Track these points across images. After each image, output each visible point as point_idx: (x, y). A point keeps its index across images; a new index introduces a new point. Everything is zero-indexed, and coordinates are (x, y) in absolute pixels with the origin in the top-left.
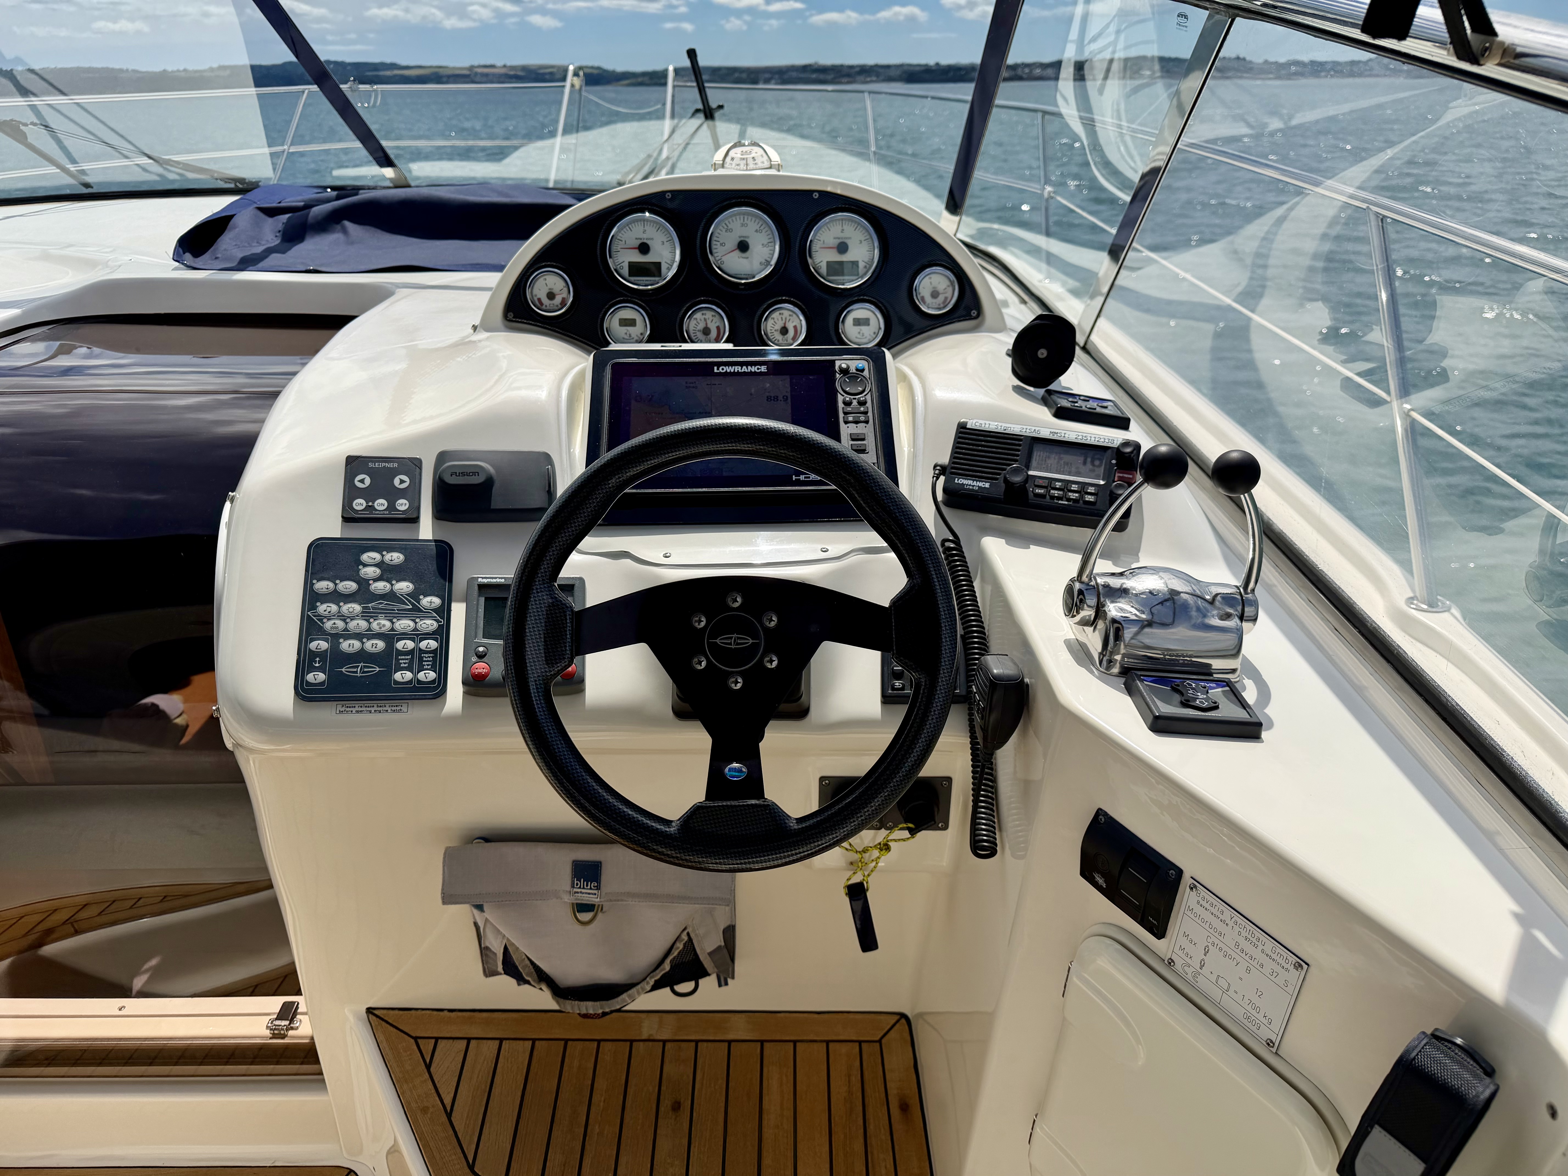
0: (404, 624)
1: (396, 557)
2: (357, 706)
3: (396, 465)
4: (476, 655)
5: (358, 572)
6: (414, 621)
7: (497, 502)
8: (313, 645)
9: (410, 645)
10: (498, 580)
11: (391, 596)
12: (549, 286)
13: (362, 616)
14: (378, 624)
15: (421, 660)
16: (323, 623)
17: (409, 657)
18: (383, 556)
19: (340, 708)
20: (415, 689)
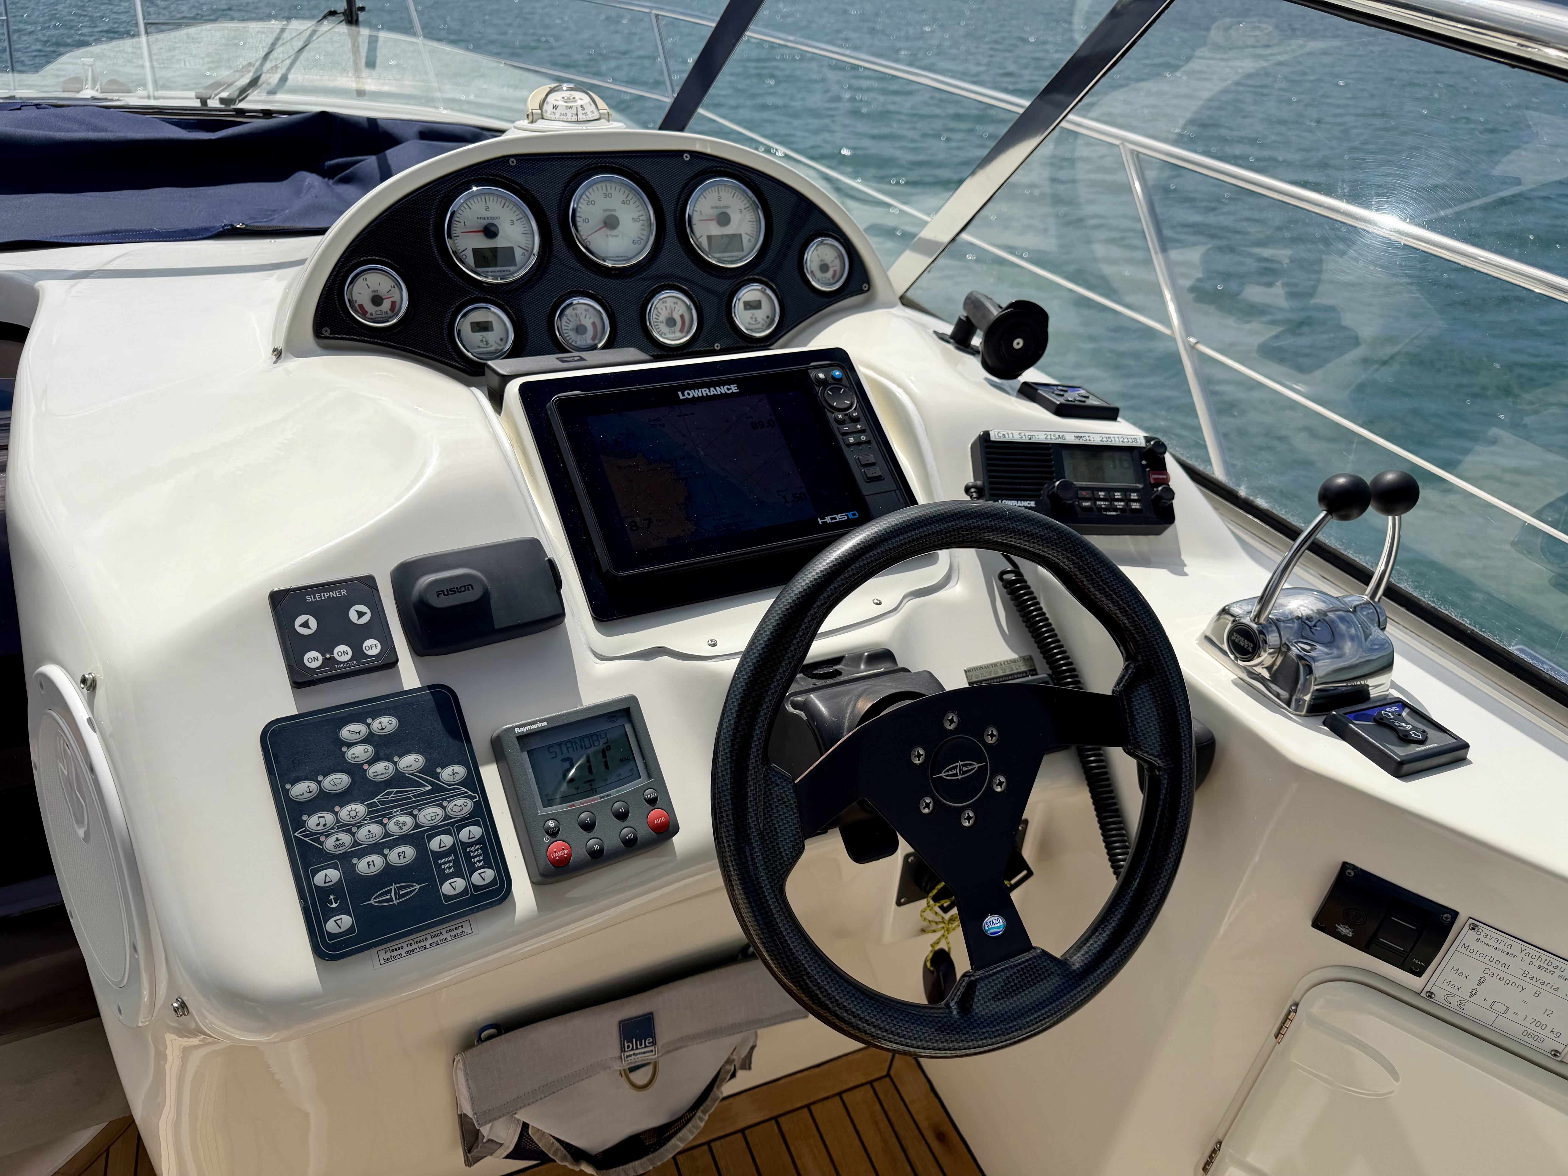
0: (430, 814)
1: (386, 723)
2: (404, 945)
3: (344, 592)
4: (548, 833)
5: (344, 757)
6: (440, 805)
7: (501, 619)
8: (319, 879)
9: (447, 840)
10: (540, 725)
11: (399, 779)
12: (372, 289)
13: (371, 819)
14: (397, 823)
15: (468, 857)
16: (321, 843)
17: (452, 857)
18: (368, 725)
19: (383, 956)
20: (475, 899)
